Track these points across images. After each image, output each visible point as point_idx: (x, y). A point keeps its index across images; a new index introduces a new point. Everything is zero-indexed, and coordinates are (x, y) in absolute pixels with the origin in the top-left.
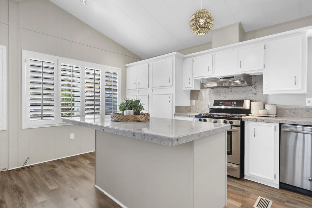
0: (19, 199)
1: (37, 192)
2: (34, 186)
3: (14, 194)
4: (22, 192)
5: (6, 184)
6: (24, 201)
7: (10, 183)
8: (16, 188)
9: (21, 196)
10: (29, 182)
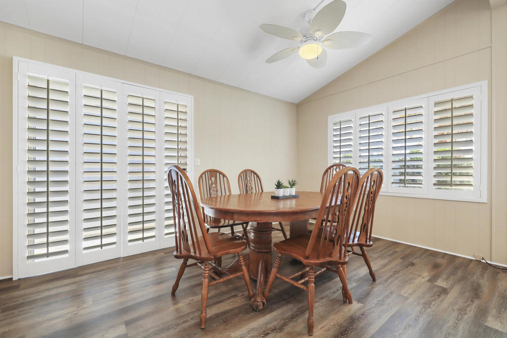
0: (465, 302)
1: (501, 311)
2: (503, 302)
3: (467, 294)
4: (479, 298)
5: (469, 277)
6: (468, 309)
7: (475, 278)
8: (476, 288)
9: (472, 301)
10: (503, 292)
